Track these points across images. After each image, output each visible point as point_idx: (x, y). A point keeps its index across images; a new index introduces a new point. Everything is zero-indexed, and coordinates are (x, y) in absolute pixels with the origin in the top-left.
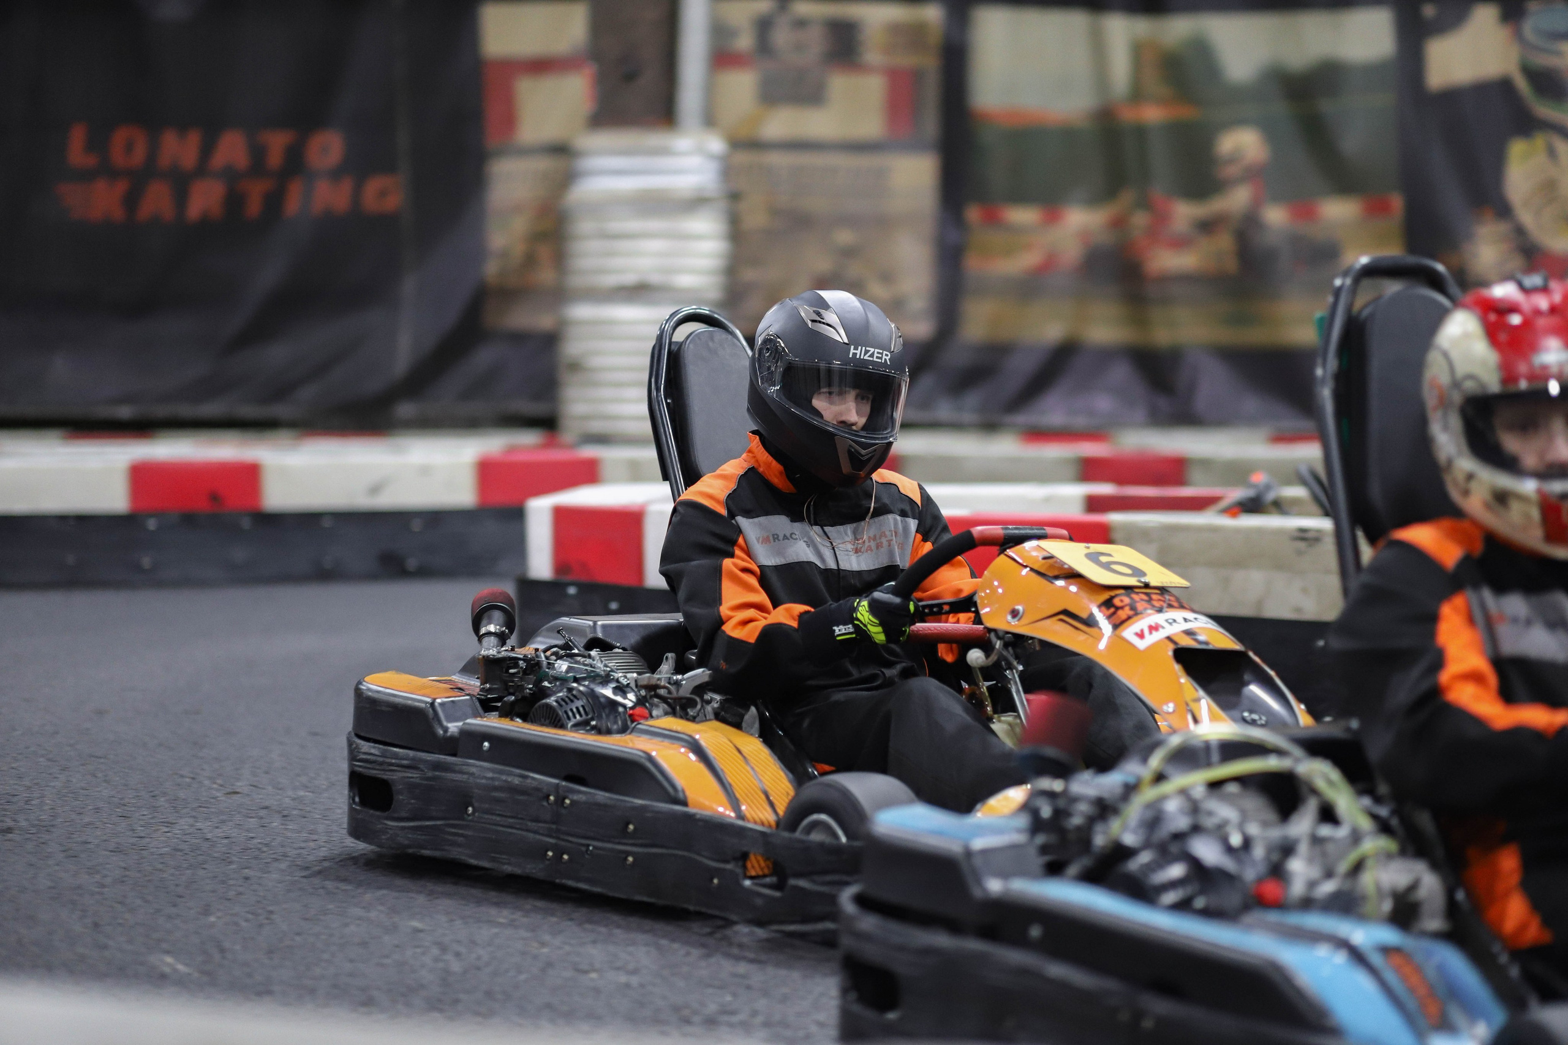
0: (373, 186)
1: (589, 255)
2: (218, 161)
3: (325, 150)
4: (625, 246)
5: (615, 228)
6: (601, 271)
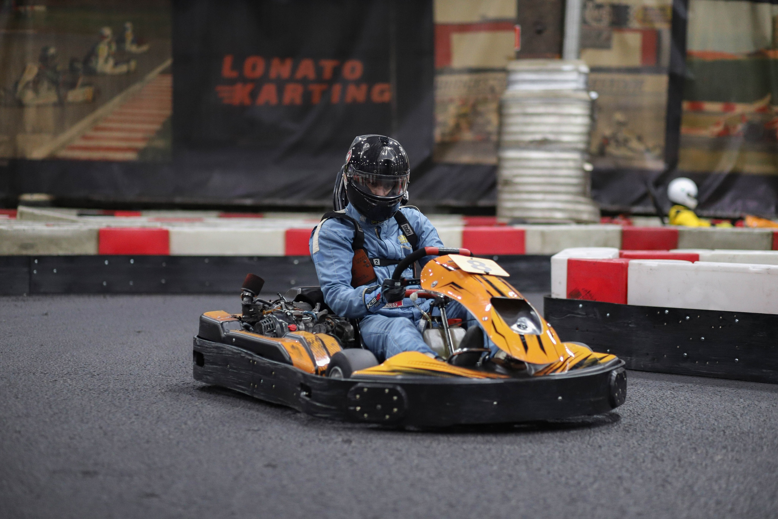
1: (516, 124)
2: (299, 74)
3: (353, 70)
4: (536, 119)
5: (530, 110)
6: (523, 133)
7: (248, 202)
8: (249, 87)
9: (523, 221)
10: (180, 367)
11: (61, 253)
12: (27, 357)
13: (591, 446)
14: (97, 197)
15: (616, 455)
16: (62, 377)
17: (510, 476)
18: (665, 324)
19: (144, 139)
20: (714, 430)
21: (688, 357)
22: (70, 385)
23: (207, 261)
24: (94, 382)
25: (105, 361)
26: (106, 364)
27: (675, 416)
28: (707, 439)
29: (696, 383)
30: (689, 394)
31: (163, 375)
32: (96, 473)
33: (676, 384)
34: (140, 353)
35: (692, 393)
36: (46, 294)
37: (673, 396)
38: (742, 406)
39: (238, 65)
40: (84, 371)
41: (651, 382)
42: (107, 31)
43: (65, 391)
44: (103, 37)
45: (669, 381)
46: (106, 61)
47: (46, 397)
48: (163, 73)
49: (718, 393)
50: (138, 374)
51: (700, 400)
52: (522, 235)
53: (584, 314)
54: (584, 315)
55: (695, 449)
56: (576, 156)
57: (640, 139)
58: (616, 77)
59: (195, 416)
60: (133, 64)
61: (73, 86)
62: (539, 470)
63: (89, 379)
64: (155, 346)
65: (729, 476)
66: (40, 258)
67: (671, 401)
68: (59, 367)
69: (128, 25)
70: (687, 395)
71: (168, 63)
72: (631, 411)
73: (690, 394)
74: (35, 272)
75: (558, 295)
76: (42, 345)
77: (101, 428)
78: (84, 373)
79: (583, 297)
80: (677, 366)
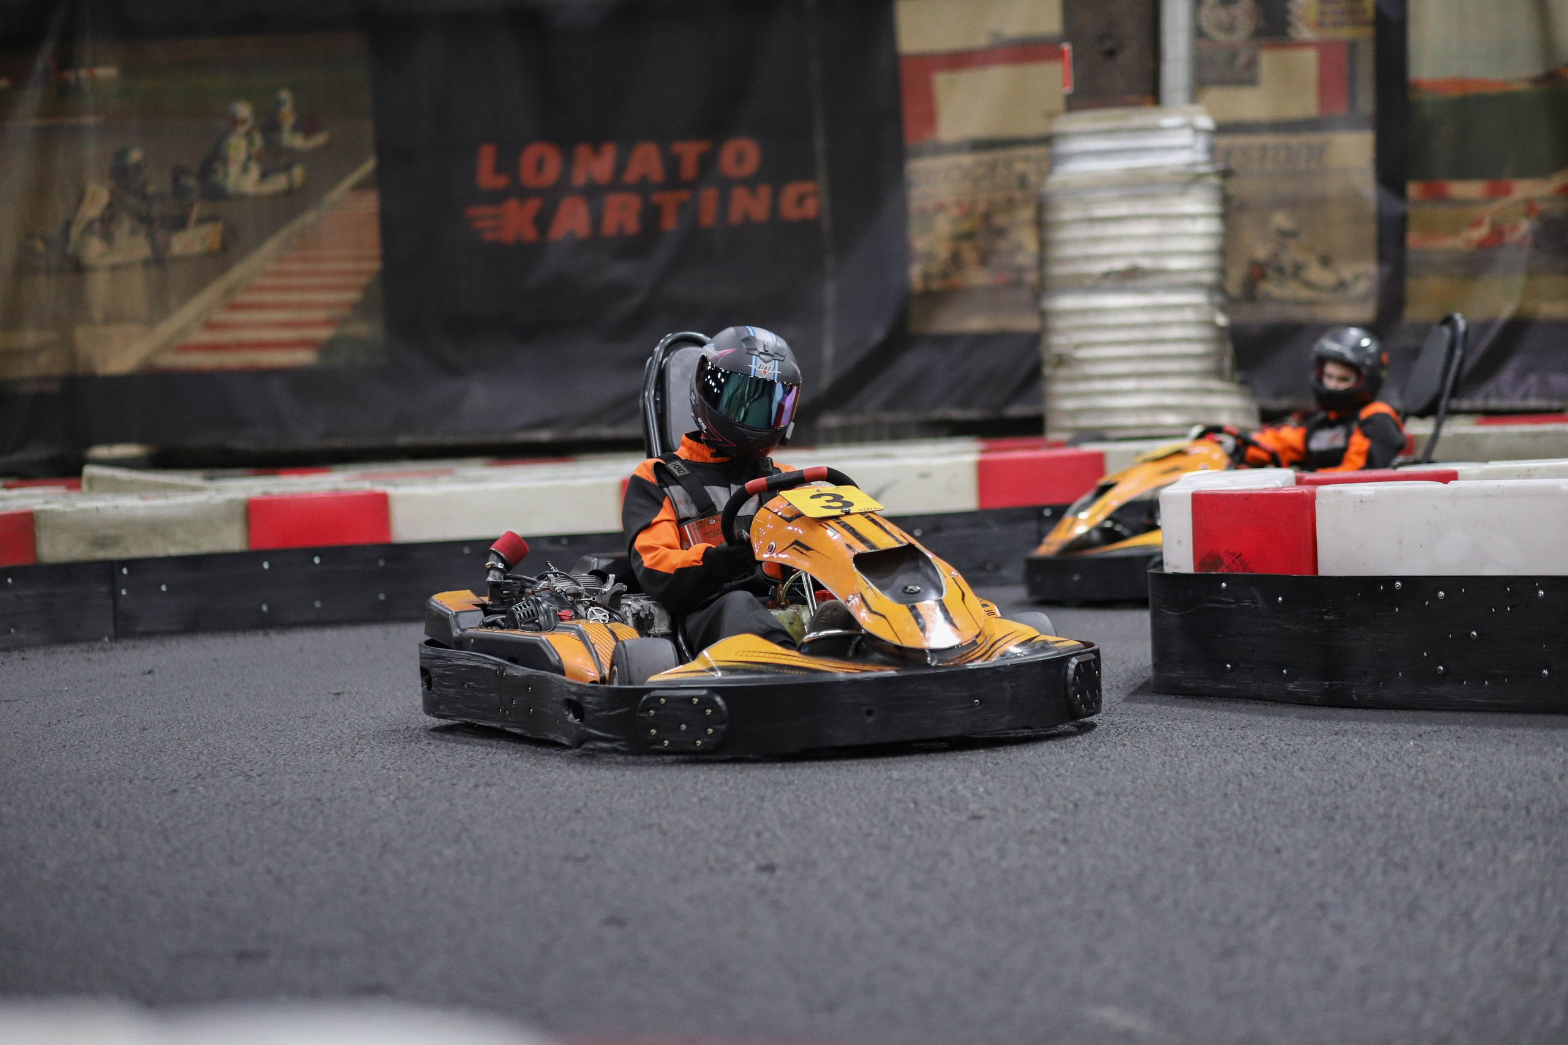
0: (791, 192)
1: (1076, 241)
2: (632, 175)
3: (740, 158)
4: (1112, 230)
5: (1100, 212)
6: (1088, 258)
7: (544, 436)
8: (533, 206)
9: (1098, 435)
10: (423, 752)
11: (174, 551)
12: (115, 752)
13: (1260, 850)
14: (241, 443)
15: (1310, 864)
16: (187, 784)
17: (1100, 915)
18: (1397, 610)
19: (327, 323)
20: (1506, 808)
21: (1445, 673)
22: (204, 797)
23: (467, 551)
24: (251, 789)
25: (272, 750)
26: (275, 755)
27: (1426, 785)
28: (1494, 824)
29: (1466, 724)
30: (1452, 744)
31: (389, 769)
32: (261, 955)
33: (1425, 728)
34: (341, 731)
35: (1459, 743)
36: (148, 635)
37: (1419, 749)
38: (1561, 760)
39: (507, 163)
40: (231, 770)
41: (1375, 726)
42: (243, 110)
43: (194, 809)
44: (235, 122)
45: (1412, 723)
46: (245, 169)
47: (157, 821)
48: (360, 187)
49: (1511, 739)
50: (339, 770)
51: (1475, 754)
52: (1097, 462)
53: (1233, 601)
54: (1231, 603)
55: (1471, 845)
56: (1198, 298)
57: (1326, 261)
58: (1269, 140)
59: (457, 840)
60: (298, 172)
61: (180, 223)
62: (1156, 899)
63: (241, 784)
64: (372, 718)
65: (1543, 890)
66: (133, 564)
67: (1417, 760)
68: (180, 765)
69: (285, 95)
70: (1449, 746)
71: (369, 166)
72: (1336, 782)
73: (1455, 743)
74: (124, 592)
75: (1178, 567)
76: (144, 729)
77: (269, 871)
78: (231, 773)
79: (1227, 568)
80: (1425, 693)
